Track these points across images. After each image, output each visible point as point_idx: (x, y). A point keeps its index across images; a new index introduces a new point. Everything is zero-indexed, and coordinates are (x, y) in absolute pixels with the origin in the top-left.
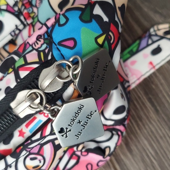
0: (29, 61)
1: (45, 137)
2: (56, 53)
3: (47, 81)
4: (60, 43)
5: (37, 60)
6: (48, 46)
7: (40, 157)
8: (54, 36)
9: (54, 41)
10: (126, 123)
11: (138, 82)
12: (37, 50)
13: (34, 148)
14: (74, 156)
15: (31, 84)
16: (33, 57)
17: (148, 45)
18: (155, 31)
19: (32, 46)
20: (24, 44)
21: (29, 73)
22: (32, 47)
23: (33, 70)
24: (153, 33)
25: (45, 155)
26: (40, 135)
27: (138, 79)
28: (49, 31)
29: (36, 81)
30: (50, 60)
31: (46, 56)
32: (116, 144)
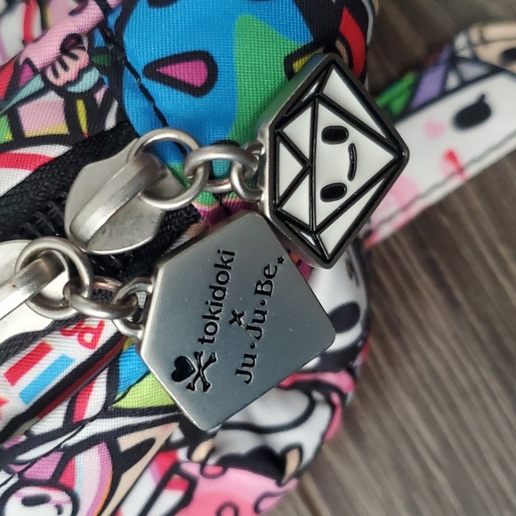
0: (31, 128)
1: (82, 424)
2: (134, 106)
3: (101, 209)
4: (153, 70)
5: (61, 128)
6: (106, 79)
7: (58, 496)
8: (131, 40)
9: (129, 59)
10: (358, 362)
11: (401, 219)
12: (61, 91)
13: (40, 462)
14: (176, 477)
15: (33, 220)
16: (44, 116)
17: (444, 93)
18: (470, 44)
19: (43, 73)
20: (13, 64)
21: (30, 176)
22: (45, 79)
23: (45, 165)
24: (466, 53)
25: (78, 489)
26: (63, 416)
27: (405, 208)
28: (112, 20)
29: (56, 208)
30: (112, 130)
31: (97, 114)
32: (324, 436)
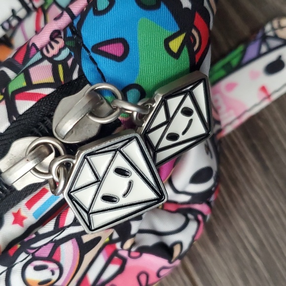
0: (35, 81)
1: (63, 229)
2: (87, 67)
3: (69, 121)
4: (96, 49)
5: (51, 79)
6: (73, 54)
7: (52, 266)
8: (84, 33)
9: (84, 43)
10: (212, 199)
11: (237, 123)
12: (51, 60)
13: (42, 248)
14: (116, 258)
15: (37, 127)
16: (42, 73)
17: (260, 55)
18: (273, 29)
19: (41, 51)
20: (26, 46)
21: (36, 104)
22: (42, 54)
23: (43, 98)
24: (271, 34)
25: (62, 262)
26: (54, 225)
27: (239, 117)
28: (75, 23)
29: (49, 121)
30: (76, 80)
31: (68, 72)
32: (194, 237)
